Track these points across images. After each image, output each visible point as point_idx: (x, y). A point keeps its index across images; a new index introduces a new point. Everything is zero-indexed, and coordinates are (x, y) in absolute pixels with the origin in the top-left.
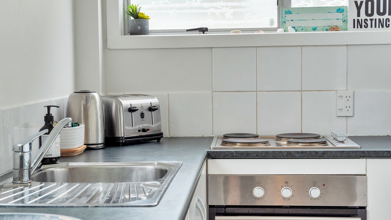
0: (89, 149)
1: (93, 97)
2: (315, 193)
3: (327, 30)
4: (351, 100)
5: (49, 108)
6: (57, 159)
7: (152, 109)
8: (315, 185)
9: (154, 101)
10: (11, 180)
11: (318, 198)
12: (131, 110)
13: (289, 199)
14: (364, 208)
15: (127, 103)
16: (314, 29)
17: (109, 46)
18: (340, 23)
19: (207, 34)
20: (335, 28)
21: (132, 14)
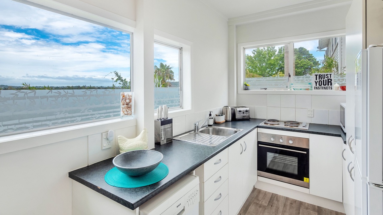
0: (226, 121)
1: (229, 108)
2: (291, 142)
3: (305, 90)
4: (313, 112)
5: (210, 112)
6: (212, 125)
7: (246, 111)
8: (291, 139)
9: (248, 109)
10: (193, 131)
11: (292, 144)
12: (240, 111)
13: (282, 143)
14: (309, 149)
15: (238, 109)
16: (301, 89)
17: (238, 93)
18: (310, 88)
19: (267, 90)
20: (308, 89)
21: (245, 85)
